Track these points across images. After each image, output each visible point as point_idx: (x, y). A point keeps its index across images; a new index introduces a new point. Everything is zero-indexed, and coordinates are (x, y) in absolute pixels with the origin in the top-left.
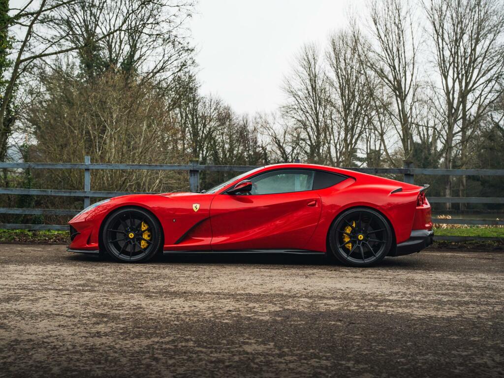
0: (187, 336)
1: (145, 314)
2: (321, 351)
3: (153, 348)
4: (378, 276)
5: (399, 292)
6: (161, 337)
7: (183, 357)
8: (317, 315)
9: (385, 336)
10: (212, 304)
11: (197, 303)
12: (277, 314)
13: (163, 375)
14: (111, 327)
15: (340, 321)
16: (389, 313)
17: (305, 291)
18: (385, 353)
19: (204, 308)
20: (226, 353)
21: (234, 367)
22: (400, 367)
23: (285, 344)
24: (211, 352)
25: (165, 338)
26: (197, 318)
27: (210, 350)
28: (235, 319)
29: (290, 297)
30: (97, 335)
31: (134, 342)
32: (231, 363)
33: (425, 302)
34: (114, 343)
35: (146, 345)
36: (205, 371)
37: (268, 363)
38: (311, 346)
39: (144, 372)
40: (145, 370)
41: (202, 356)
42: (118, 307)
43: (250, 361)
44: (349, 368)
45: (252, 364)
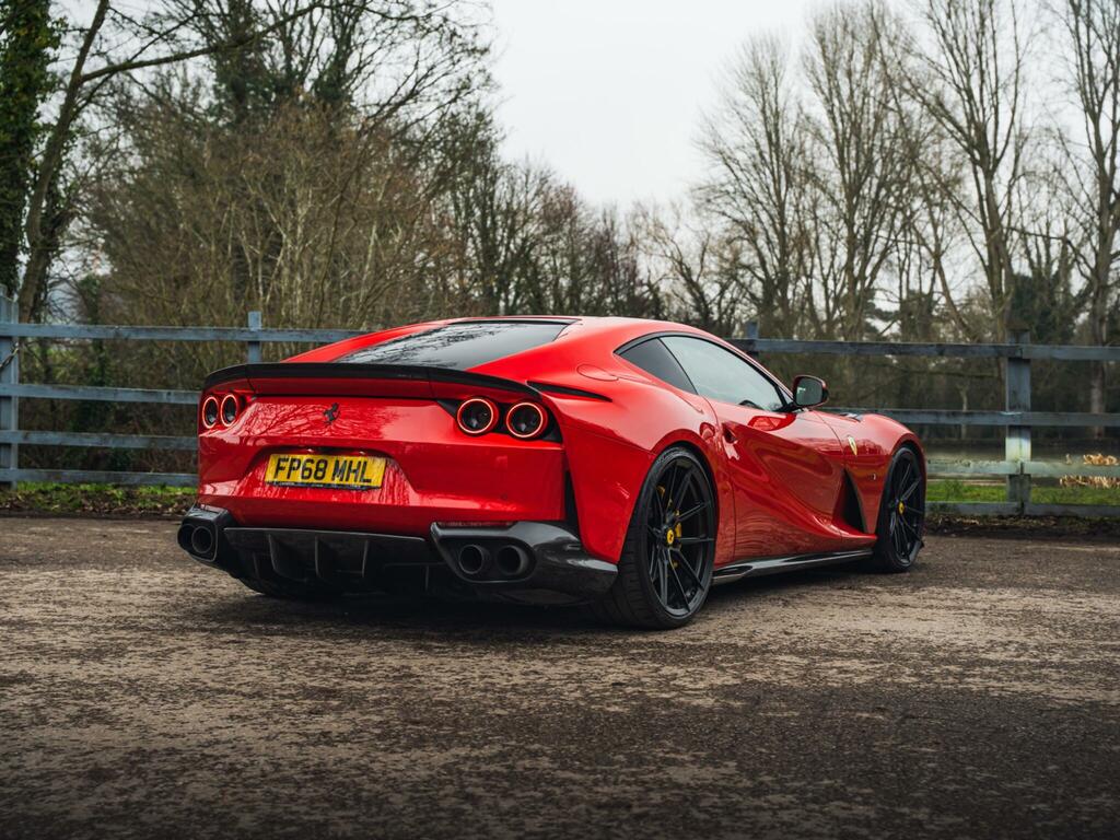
0: (533, 743)
1: (422, 691)
2: (850, 782)
3: (460, 772)
4: (954, 604)
5: (1010, 642)
6: (473, 746)
7: (533, 793)
8: (823, 695)
9: (991, 747)
10: (575, 668)
11: (539, 665)
12: (727, 692)
13: (494, 834)
14: (353, 721)
15: (882, 710)
16: (992, 694)
17: (787, 637)
18: (999, 789)
19: (558, 677)
20: (629, 784)
21: (655, 819)
22: (1039, 825)
23: (761, 763)
24: (596, 783)
25: (481, 747)
26: (547, 700)
27: (592, 777)
28: (634, 703)
29: (755, 651)
30: (323, 739)
31: (413, 758)
32: (646, 809)
33: (1074, 667)
34: (366, 759)
35: (441, 763)
36: (590, 827)
37: (732, 810)
38: (823, 769)
39: (449, 827)
40: (451, 824)
41: (577, 791)
42: (358, 672)
43: (688, 804)
44: (920, 823)
45: (695, 813)
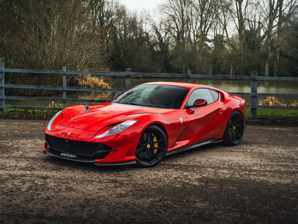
0: (165, 196)
1: (135, 180)
2: (233, 207)
3: (154, 205)
4: (243, 150)
6: (153, 198)
7: (171, 211)
8: (221, 181)
9: (259, 197)
10: (165, 173)
11: (156, 172)
12: (200, 180)
13: (168, 222)
14: (125, 190)
15: (234, 186)
16: (256, 181)
18: (262, 209)
19: (162, 176)
20: (189, 208)
21: (197, 217)
22: (272, 218)
23: (214, 202)
24: (182, 208)
26: (162, 183)
28: (181, 184)
29: (202, 167)
30: (122, 196)
31: (143, 201)
32: (195, 215)
33: (272, 172)
34: (133, 201)
35: (149, 203)
36: (185, 220)
37: (211, 215)
38: (226, 204)
39: (158, 220)
41: (179, 210)
43: (202, 213)
44: (249, 218)
45: (204, 216)
